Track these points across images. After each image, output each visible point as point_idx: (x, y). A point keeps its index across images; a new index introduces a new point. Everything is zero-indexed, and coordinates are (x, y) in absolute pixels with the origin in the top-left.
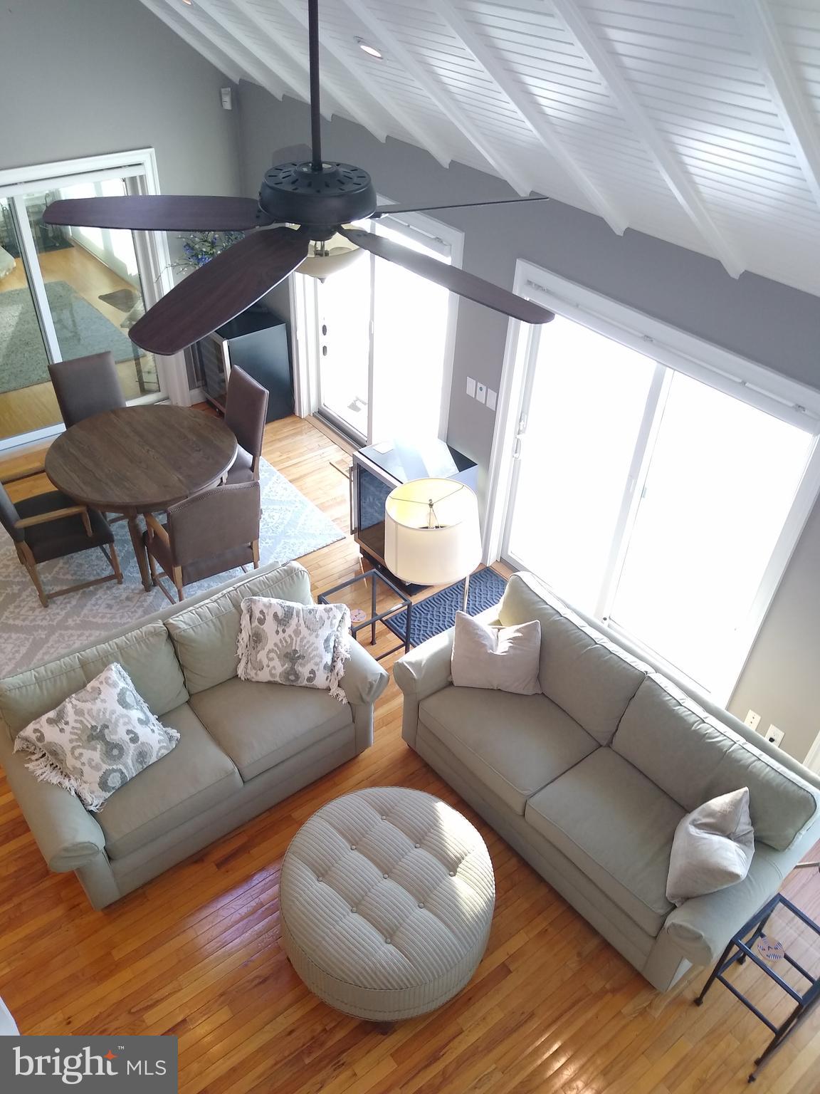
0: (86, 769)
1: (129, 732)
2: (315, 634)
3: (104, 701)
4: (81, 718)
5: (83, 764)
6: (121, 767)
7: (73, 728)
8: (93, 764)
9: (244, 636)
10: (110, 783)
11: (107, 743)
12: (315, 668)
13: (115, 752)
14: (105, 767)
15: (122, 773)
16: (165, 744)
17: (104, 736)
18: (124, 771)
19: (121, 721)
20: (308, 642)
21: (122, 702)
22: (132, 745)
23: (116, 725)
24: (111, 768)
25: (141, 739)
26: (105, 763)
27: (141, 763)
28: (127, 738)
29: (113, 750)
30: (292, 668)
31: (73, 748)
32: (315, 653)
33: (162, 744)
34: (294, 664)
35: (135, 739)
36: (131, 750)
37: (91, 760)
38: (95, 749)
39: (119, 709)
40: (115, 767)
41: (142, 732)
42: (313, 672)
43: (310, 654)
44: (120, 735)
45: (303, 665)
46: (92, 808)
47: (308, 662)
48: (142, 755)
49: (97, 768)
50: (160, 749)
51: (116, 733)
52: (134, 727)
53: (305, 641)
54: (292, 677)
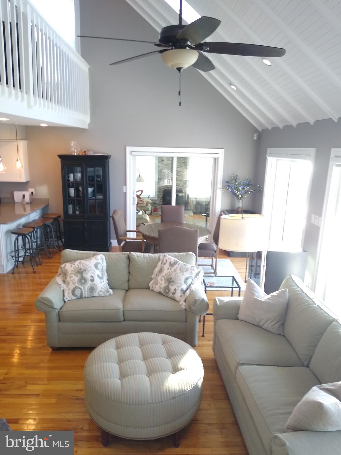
0: (71, 283)
1: (92, 276)
2: (182, 273)
3: (90, 262)
4: (79, 265)
5: (71, 280)
6: (82, 288)
7: (75, 267)
8: (74, 282)
9: (157, 270)
10: (76, 292)
11: (82, 276)
12: (177, 288)
13: (83, 281)
14: (77, 285)
15: (82, 291)
16: (103, 291)
17: (83, 273)
18: (83, 290)
19: (91, 271)
20: (178, 276)
21: (96, 266)
22: (90, 282)
23: (89, 271)
24: (78, 286)
25: (95, 282)
26: (77, 283)
27: (91, 292)
28: (90, 278)
29: (83, 280)
30: (168, 286)
31: (71, 274)
32: (179, 281)
33: (102, 290)
34: (169, 284)
35: (92, 280)
36: (89, 283)
37: (74, 280)
38: (77, 276)
39: (93, 267)
40: (80, 287)
41: (97, 280)
42: (175, 290)
43: (177, 281)
44: (88, 276)
45: (172, 285)
46: (65, 299)
47: (175, 284)
48: (92, 289)
49: (74, 284)
50: (101, 291)
51: (87, 274)
52: (95, 276)
53: (177, 275)
54: (167, 291)
